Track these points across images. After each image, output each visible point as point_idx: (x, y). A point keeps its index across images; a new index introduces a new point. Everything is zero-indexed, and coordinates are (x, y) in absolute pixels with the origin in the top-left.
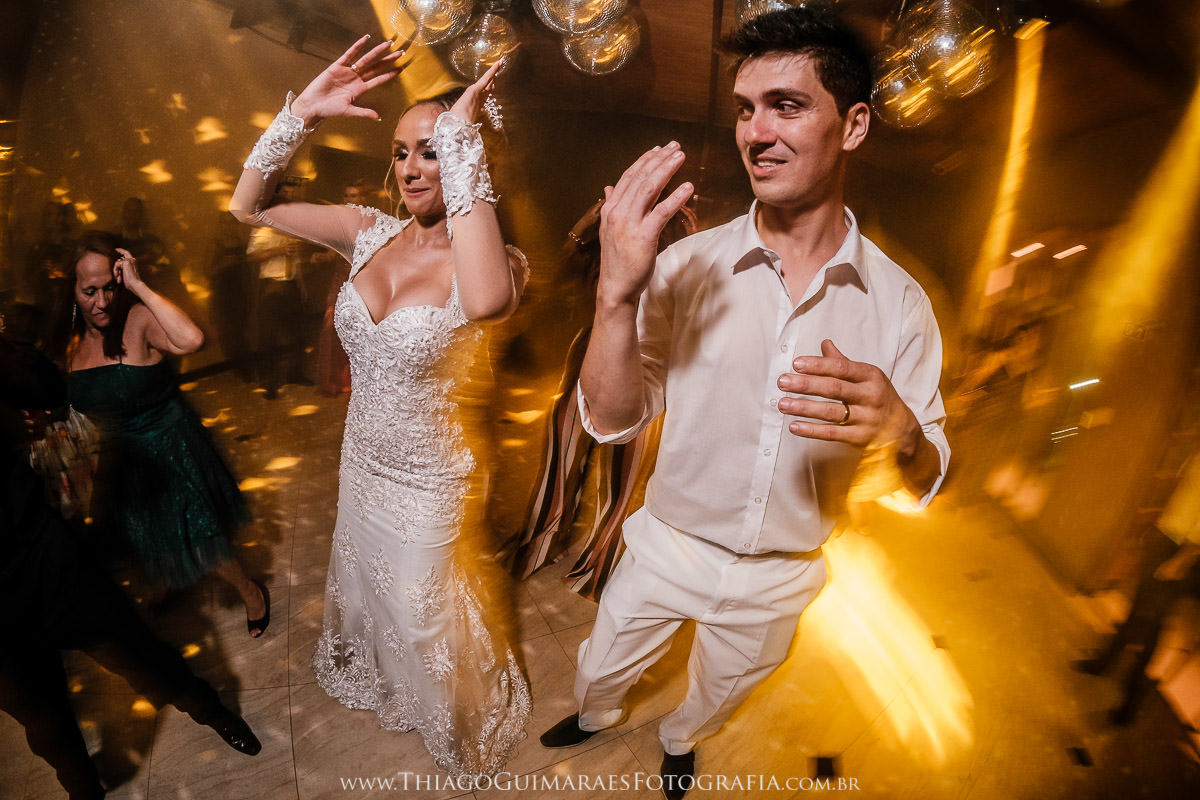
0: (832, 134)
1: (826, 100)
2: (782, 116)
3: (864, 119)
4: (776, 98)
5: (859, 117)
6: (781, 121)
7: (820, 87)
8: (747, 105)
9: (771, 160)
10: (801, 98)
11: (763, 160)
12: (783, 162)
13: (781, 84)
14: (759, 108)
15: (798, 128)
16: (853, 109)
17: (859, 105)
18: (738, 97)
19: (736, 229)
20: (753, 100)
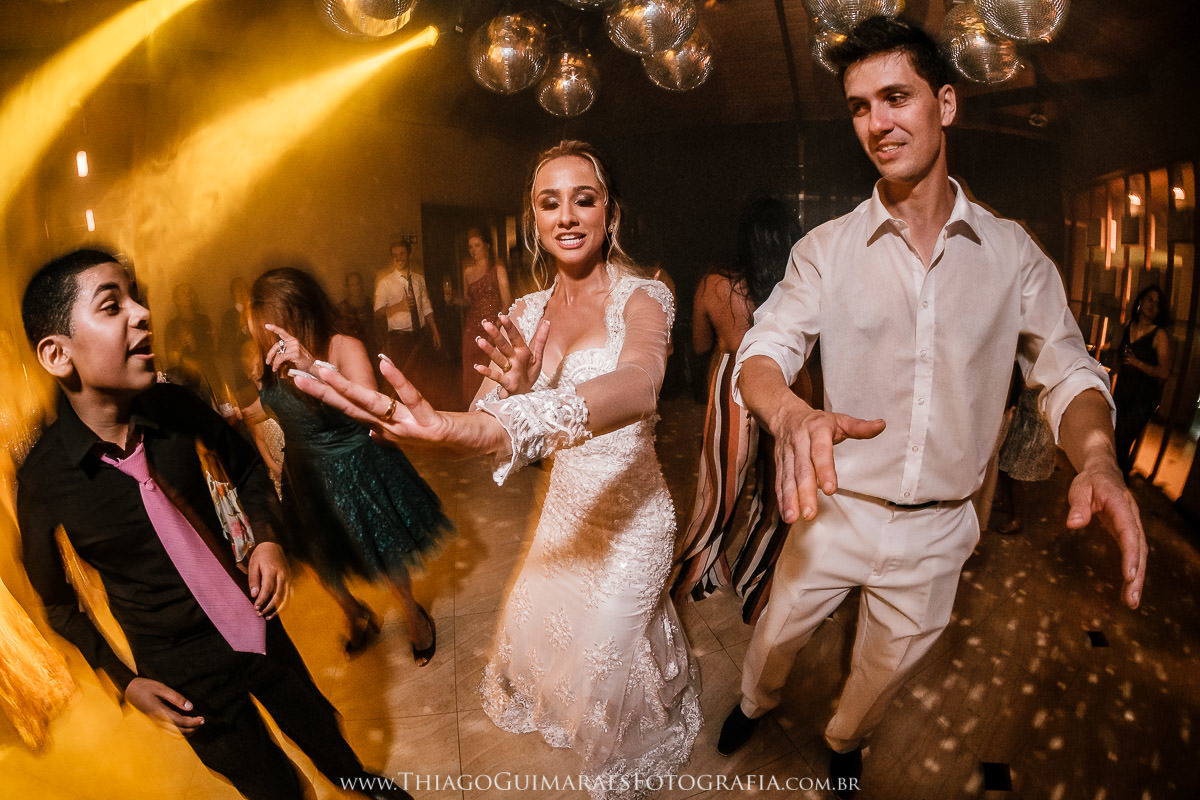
0: (933, 113)
1: (922, 85)
2: (893, 106)
3: (951, 97)
4: (888, 92)
5: (947, 96)
6: (895, 110)
7: (917, 77)
8: (862, 104)
9: (893, 144)
10: (906, 89)
11: (886, 145)
12: (903, 144)
13: (887, 81)
14: (875, 103)
15: (910, 113)
16: (942, 91)
17: (946, 87)
18: (853, 98)
19: (863, 211)
20: (868, 97)
